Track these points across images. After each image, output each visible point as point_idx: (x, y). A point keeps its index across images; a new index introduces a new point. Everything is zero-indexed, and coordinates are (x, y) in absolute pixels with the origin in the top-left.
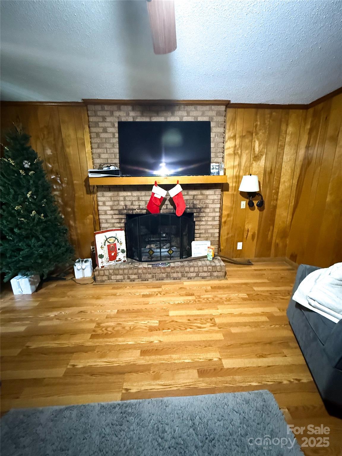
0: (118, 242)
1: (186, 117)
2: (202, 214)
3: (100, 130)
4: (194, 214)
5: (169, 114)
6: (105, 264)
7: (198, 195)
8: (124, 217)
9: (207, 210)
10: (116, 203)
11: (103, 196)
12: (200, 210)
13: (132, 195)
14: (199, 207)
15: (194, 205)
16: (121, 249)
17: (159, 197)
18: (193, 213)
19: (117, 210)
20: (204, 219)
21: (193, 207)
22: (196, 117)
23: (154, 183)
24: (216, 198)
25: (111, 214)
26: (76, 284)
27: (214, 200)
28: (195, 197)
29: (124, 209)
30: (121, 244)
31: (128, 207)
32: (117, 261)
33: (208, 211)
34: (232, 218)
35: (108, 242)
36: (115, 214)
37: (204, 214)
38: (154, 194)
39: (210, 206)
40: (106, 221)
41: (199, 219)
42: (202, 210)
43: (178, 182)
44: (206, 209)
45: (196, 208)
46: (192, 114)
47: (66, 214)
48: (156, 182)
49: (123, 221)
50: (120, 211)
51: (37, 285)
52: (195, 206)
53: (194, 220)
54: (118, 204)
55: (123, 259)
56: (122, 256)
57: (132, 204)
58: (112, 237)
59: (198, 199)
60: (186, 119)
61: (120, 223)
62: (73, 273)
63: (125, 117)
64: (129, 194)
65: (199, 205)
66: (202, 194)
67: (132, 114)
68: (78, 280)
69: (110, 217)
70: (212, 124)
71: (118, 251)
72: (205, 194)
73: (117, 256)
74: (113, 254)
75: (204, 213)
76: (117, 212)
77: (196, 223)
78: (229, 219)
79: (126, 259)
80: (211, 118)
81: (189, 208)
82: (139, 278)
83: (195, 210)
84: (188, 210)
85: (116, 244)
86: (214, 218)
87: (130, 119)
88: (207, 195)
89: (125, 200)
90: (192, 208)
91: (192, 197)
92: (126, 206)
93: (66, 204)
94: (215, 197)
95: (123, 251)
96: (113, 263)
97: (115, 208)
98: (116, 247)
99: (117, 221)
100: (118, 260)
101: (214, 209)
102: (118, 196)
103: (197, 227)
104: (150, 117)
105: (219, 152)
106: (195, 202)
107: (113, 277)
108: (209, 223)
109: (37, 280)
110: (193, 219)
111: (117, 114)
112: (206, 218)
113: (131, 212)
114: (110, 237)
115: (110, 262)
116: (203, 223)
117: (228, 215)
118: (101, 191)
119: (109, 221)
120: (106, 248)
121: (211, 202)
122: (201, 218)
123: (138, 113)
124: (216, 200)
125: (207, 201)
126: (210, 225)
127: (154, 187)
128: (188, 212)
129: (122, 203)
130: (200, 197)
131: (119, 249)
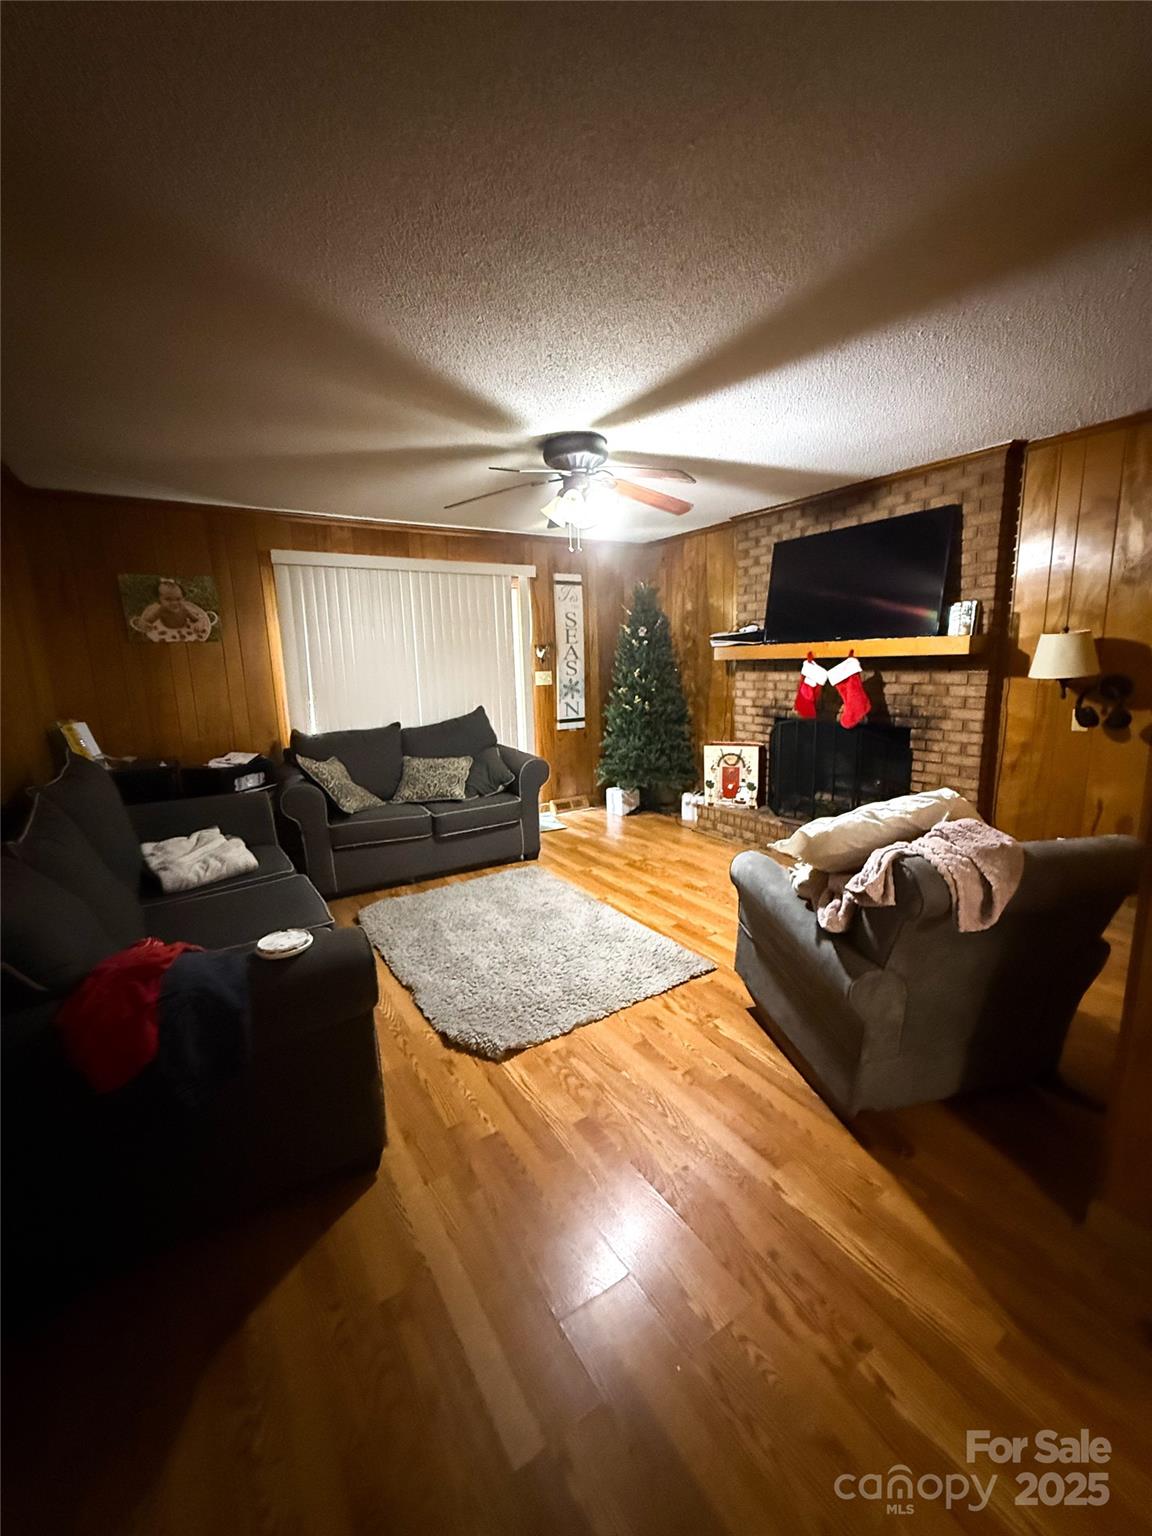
0: (744, 766)
1: (903, 507)
2: (930, 734)
3: (749, 562)
4: (913, 731)
5: (867, 507)
6: (715, 800)
7: (923, 684)
8: (771, 721)
9: (947, 725)
10: (761, 693)
11: (743, 679)
12: (927, 723)
13: (787, 680)
14: (925, 714)
15: (913, 712)
16: (747, 781)
17: (813, 685)
18: (909, 730)
19: (761, 707)
20: (936, 748)
21: (909, 713)
22: (926, 502)
23: (805, 656)
24: (973, 694)
25: (752, 715)
26: (679, 824)
27: (965, 699)
28: (915, 690)
29: (772, 707)
30: (749, 771)
31: (780, 703)
32: (736, 802)
33: (949, 728)
34: (1037, 757)
35: (726, 762)
36: (758, 715)
37: (938, 735)
38: (804, 677)
39: (956, 713)
40: (744, 726)
41: (922, 745)
42: (933, 723)
43: (852, 652)
44: (944, 722)
45: (917, 717)
46: (915, 495)
47: (695, 705)
48: (810, 654)
49: (769, 730)
50: (766, 709)
51: (633, 808)
52: (915, 711)
53: (912, 745)
54: (764, 696)
55: (749, 803)
56: (747, 796)
57: (787, 697)
58: (733, 754)
59: (923, 695)
60: (903, 510)
61: (763, 733)
62: (679, 810)
63: (788, 532)
64: (783, 676)
65: (927, 710)
66: (931, 682)
67: (800, 523)
68: (687, 822)
69: (749, 719)
70: (966, 509)
71: (741, 784)
72: (943, 681)
73: (737, 792)
74: (730, 786)
75: (936, 733)
76: (760, 711)
77: (916, 755)
78: (1027, 759)
79: (755, 804)
80: (964, 495)
81: (900, 715)
82: (756, 842)
83: (915, 723)
84: (897, 719)
85: (738, 769)
86: (966, 748)
87: (797, 535)
88: (947, 687)
89: (775, 688)
90: (906, 716)
91: (907, 689)
92: (776, 700)
93: (699, 690)
94: (971, 692)
95: (751, 787)
96: (728, 803)
97: (759, 703)
98: (738, 775)
99: (760, 728)
100: (739, 800)
101: (965, 723)
102: (765, 680)
103: (917, 766)
104: (831, 523)
105: (986, 574)
106: (915, 702)
107: (720, 826)
108: (950, 759)
109: (636, 801)
110: (909, 745)
111: (776, 529)
112: (943, 746)
113: (783, 714)
114: (729, 754)
115: (724, 799)
116: (934, 757)
117: (1025, 748)
118: (741, 670)
119: (748, 727)
120: (719, 771)
121: (958, 702)
122: (929, 743)
123: (809, 521)
124: (971, 701)
125: (947, 701)
126: (951, 765)
127: (806, 663)
128: (896, 724)
129: (770, 695)
130: (929, 689)
131: (743, 780)
